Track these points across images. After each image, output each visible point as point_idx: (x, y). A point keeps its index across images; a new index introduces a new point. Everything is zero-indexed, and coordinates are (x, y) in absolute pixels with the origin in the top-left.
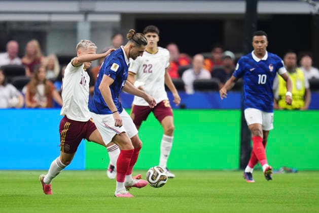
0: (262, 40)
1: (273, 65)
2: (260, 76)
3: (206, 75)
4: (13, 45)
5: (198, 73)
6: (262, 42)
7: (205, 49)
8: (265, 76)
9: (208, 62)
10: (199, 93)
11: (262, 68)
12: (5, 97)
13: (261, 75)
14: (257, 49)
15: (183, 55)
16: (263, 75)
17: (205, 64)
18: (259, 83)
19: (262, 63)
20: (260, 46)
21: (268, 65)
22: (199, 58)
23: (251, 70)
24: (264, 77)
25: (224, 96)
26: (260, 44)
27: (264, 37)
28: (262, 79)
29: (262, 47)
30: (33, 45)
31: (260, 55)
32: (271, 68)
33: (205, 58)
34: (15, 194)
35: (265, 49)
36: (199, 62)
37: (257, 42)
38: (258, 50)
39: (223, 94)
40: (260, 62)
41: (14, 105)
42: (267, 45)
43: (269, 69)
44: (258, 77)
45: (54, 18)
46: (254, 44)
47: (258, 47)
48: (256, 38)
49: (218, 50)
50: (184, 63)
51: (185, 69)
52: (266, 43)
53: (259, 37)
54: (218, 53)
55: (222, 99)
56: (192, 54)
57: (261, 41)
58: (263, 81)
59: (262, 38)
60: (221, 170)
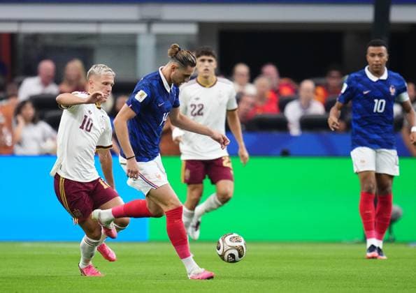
0: (380, 52)
1: (395, 87)
2: (376, 101)
3: (317, 108)
4: (47, 66)
5: (306, 106)
6: (380, 55)
7: (316, 72)
8: (384, 101)
9: (320, 91)
10: (308, 134)
11: (380, 90)
12: (35, 139)
13: (379, 100)
14: (373, 65)
15: (285, 81)
16: (381, 101)
17: (316, 94)
18: (375, 111)
19: (380, 83)
20: (377, 61)
21: (389, 87)
22: (308, 85)
23: (365, 93)
24: (382, 103)
25: (335, 126)
26: (377, 58)
27: (383, 49)
28: (379, 106)
29: (380, 63)
30: (75, 66)
31: (377, 73)
32: (392, 91)
33: (317, 85)
34: (50, 275)
35: (384, 64)
36: (308, 91)
37: (373, 55)
38: (375, 66)
39: (334, 123)
40: (377, 82)
41: (48, 151)
42: (387, 60)
43: (390, 93)
44: (374, 103)
45: (105, 29)
46: (370, 58)
47: (375, 63)
48: (371, 49)
49: (335, 73)
50: (286, 92)
51: (288, 100)
52: (385, 57)
53: (376, 48)
54: (334, 77)
55: (333, 129)
56: (299, 79)
57: (378, 54)
58: (381, 109)
59: (380, 50)
60: (339, 242)
